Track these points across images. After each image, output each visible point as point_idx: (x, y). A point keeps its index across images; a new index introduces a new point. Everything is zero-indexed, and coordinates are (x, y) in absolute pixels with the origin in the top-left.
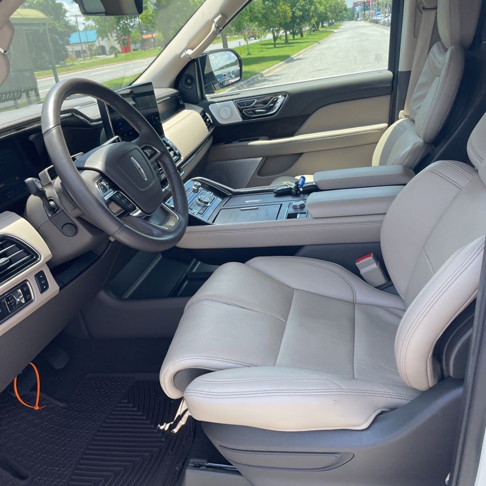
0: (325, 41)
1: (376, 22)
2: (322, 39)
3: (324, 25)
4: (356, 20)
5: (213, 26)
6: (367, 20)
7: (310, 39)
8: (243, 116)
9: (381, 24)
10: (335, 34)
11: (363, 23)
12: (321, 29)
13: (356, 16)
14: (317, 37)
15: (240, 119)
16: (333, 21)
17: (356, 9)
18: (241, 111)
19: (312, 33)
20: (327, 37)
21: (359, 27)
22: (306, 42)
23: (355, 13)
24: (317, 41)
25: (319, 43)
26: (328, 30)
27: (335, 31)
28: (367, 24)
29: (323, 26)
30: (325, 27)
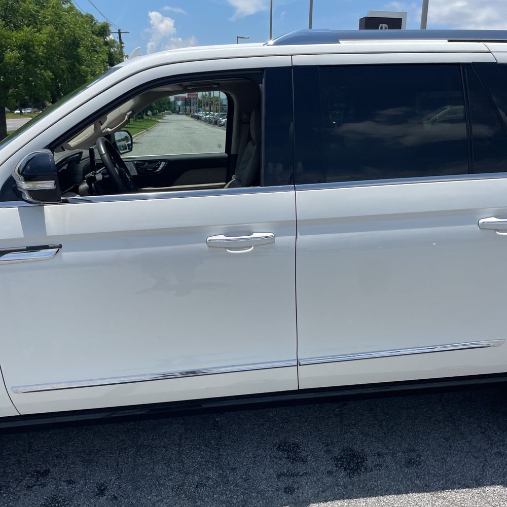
0: (152, 130)
1: (198, 118)
2: (149, 127)
3: (148, 113)
4: (178, 114)
5: (126, 117)
6: (189, 115)
7: (136, 125)
8: (138, 172)
9: (203, 121)
10: (159, 124)
11: (184, 117)
12: (145, 117)
13: (178, 109)
14: (144, 124)
15: (137, 174)
16: (157, 111)
17: (177, 103)
18: (137, 169)
19: (138, 120)
20: (153, 125)
21: (182, 120)
22: (134, 128)
23: (176, 107)
24: (145, 128)
25: (147, 130)
26: (153, 119)
27: (159, 121)
28: (188, 118)
29: (147, 115)
30: (149, 116)
